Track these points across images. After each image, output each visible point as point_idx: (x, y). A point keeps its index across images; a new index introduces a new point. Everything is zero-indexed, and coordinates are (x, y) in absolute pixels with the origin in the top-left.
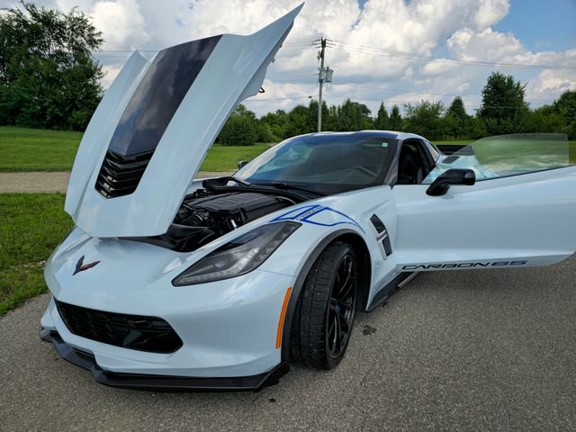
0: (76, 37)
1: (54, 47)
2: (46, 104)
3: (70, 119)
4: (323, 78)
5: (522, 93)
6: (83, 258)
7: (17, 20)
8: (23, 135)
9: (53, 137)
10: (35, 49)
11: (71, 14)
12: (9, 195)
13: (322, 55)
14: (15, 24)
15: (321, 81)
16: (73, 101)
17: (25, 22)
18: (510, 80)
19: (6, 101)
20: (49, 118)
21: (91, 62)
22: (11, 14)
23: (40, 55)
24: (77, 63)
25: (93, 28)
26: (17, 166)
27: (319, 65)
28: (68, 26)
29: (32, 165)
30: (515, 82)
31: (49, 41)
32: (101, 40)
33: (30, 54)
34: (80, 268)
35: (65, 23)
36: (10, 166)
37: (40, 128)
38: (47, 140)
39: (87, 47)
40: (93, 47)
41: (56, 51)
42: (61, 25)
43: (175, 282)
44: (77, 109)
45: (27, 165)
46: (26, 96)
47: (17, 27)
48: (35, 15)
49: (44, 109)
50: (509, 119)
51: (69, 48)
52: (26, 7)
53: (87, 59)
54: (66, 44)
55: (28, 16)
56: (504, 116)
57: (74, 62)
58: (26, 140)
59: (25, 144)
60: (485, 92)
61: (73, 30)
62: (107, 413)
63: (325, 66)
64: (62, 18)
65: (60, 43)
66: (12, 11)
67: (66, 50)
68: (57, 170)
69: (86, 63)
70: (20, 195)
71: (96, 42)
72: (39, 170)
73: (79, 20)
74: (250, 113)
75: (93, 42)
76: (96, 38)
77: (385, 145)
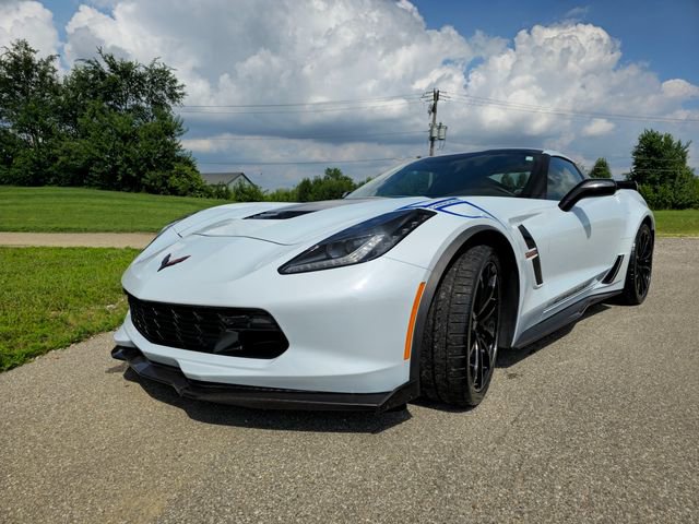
0: (157, 90)
1: (131, 102)
2: (118, 163)
3: (143, 180)
4: (435, 135)
5: (684, 156)
6: (169, 256)
7: (94, 72)
8: (90, 196)
9: (124, 199)
10: (111, 103)
11: (152, 65)
12: (73, 249)
13: (434, 109)
14: (91, 76)
15: (432, 139)
16: (147, 160)
17: (102, 74)
18: (668, 138)
19: (75, 159)
20: (120, 178)
21: (171, 117)
22: (88, 65)
23: (116, 109)
24: (155, 118)
25: (175, 81)
26: (82, 226)
27: (431, 121)
28: (148, 79)
29: (100, 226)
30: (675, 141)
31: (127, 95)
32: (183, 94)
33: (104, 108)
34: (166, 263)
35: (145, 75)
36: (75, 226)
37: (109, 190)
38: (116, 202)
39: (168, 101)
40: (174, 101)
41: (133, 106)
42: (141, 77)
43: (282, 270)
44: (152, 168)
45: (93, 226)
46: (97, 153)
47: (93, 79)
48: (113, 67)
49: (116, 168)
50: (669, 186)
51: (147, 103)
52: (105, 58)
53: (167, 115)
54: (144, 99)
55: (105, 67)
56: (662, 181)
57: (152, 118)
58: (94, 201)
59: (93, 205)
60: (636, 153)
61: (153, 83)
62: (189, 435)
63: (437, 122)
64: (142, 70)
65: (137, 97)
66: (89, 62)
67: (144, 104)
68: (127, 231)
69: (165, 119)
70: (86, 248)
71: (177, 96)
72: (107, 231)
73: (160, 71)
74: (346, 178)
75: (173, 96)
76: (178, 91)
77: (529, 158)
